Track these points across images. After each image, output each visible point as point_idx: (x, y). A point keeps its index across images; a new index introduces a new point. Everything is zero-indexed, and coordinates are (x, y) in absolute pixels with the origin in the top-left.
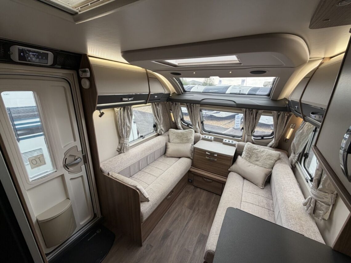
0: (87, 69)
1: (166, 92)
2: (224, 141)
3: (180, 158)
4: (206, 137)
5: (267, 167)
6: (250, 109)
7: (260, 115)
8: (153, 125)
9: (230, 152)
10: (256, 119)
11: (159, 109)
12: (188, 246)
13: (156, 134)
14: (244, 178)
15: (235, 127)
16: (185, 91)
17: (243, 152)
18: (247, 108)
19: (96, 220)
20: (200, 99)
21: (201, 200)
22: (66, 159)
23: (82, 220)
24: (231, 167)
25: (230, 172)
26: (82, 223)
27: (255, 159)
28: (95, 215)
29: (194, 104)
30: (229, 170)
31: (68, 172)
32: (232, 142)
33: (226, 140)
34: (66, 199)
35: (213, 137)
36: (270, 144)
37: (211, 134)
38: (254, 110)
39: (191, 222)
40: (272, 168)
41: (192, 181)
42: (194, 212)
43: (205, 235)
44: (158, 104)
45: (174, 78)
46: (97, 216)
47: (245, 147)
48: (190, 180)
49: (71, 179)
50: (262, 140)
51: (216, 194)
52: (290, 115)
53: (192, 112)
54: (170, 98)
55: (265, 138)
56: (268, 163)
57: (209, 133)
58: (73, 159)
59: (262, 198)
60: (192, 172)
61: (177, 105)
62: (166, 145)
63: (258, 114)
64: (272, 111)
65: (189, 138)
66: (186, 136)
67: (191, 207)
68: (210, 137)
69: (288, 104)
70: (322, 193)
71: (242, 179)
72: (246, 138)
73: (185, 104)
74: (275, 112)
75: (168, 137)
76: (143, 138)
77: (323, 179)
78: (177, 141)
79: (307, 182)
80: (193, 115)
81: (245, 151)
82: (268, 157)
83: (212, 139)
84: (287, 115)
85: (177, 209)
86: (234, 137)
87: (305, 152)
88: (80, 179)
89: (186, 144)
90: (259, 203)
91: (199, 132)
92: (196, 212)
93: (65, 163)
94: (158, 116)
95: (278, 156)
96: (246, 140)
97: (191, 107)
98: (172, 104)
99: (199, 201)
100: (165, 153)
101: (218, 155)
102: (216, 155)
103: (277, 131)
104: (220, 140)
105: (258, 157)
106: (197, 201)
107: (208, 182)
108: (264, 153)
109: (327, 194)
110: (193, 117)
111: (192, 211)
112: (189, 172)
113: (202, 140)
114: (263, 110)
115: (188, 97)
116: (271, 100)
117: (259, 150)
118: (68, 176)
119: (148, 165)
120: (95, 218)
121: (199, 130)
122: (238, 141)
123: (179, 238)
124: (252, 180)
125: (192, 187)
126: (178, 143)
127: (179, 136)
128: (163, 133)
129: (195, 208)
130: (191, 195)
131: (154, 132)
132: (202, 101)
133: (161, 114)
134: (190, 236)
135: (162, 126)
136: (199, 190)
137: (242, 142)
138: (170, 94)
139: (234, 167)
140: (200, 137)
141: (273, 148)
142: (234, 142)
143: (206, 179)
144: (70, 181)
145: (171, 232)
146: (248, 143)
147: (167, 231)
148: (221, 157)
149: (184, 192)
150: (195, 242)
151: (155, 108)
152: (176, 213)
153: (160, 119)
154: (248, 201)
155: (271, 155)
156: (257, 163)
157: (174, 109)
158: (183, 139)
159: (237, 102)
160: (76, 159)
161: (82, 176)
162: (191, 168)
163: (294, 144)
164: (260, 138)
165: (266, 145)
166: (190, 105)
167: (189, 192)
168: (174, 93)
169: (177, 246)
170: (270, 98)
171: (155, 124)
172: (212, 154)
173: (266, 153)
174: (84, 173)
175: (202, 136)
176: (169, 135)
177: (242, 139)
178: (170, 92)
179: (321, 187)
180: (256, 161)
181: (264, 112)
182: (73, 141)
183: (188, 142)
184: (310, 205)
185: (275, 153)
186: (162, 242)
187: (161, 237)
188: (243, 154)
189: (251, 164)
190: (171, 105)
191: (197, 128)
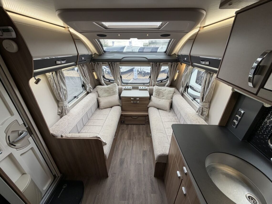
0: (10, 28)
1: (90, 54)
2: (139, 88)
3: (111, 107)
4: (127, 88)
5: (169, 99)
6: (155, 63)
7: (161, 66)
8: (81, 85)
9: (146, 94)
10: (159, 69)
11: (85, 70)
12: (138, 161)
13: (86, 92)
14: (158, 109)
15: (135, 78)
16: (105, 52)
17: (153, 92)
18: (154, 62)
19: (58, 180)
20: (121, 58)
21: (134, 131)
22: (9, 136)
23: (44, 185)
24: (149, 104)
25: (148, 108)
26: (45, 188)
27: (161, 96)
28: (55, 176)
29: (114, 62)
30: (148, 106)
31: (16, 148)
32: (145, 88)
33: (141, 87)
34: (21, 175)
35: (131, 87)
36: (167, 84)
37: (128, 85)
38: (158, 63)
39: (134, 147)
40: (172, 99)
41: (123, 121)
42: (133, 140)
43: (145, 151)
44: (83, 65)
45: (96, 39)
46: (56, 177)
47: (154, 89)
48: (122, 121)
49: (22, 155)
50: (162, 83)
51: (142, 124)
52: (178, 64)
53: (113, 69)
54: (94, 58)
55: (163, 81)
56: (170, 96)
57: (127, 84)
58: (16, 134)
59: (172, 117)
60: (123, 115)
61: (99, 65)
62: (98, 100)
63: (160, 66)
64: (168, 63)
65: (115, 90)
66: (112, 90)
67: (130, 138)
68: (129, 87)
69: (178, 57)
70: (205, 103)
71: (157, 109)
72: (153, 83)
73: (107, 63)
74: (170, 63)
75: (97, 93)
76: (77, 98)
77: (205, 96)
78: (106, 94)
79: (193, 101)
80: (115, 72)
81: (154, 92)
82: (169, 92)
83: (131, 88)
84: (176, 64)
85: (121, 143)
86: (144, 84)
87: (187, 85)
88: (31, 151)
89: (114, 96)
90: (171, 120)
91: (120, 85)
92: (134, 140)
93: (9, 141)
94: (85, 76)
95: (174, 91)
96: (153, 85)
97: (112, 65)
98: (94, 64)
99: (133, 133)
100: (98, 106)
101: (139, 98)
102: (138, 99)
103: (171, 75)
104: (137, 88)
105: (163, 94)
106: (132, 133)
107: (136, 118)
108: (166, 91)
109: (207, 103)
110: (115, 73)
111: (131, 141)
112: (122, 115)
113: (124, 90)
114: (163, 63)
115: (108, 56)
116: (168, 55)
117: (163, 89)
118: (16, 153)
119: (89, 119)
120: (55, 179)
121: (120, 83)
122: (148, 86)
123: (131, 160)
124: (163, 109)
125: (125, 126)
126: (107, 96)
127: (106, 91)
128: (92, 90)
129: (133, 138)
130: (126, 131)
131: (84, 91)
132: (122, 59)
133: (87, 74)
134: (137, 155)
135: (90, 85)
136: (130, 126)
137: (150, 86)
138: (92, 55)
139: (151, 104)
140: (122, 88)
141: (168, 86)
142: (146, 88)
143: (133, 117)
144: (21, 157)
145: (124, 158)
146: (155, 86)
147: (121, 159)
148: (141, 99)
149: (121, 130)
150: (142, 157)
151: (82, 69)
152: (122, 146)
153: (87, 78)
154: (166, 121)
155: (170, 91)
156: (164, 97)
157: (97, 69)
158: (110, 93)
159: (148, 58)
160: (21, 134)
161: (32, 149)
162: (122, 112)
163: (182, 81)
164: (160, 82)
165: (164, 85)
166: (111, 63)
167: (124, 129)
168: (95, 54)
169: (132, 165)
170: (167, 54)
171: (83, 84)
172: (135, 98)
173: (167, 90)
174: (33, 144)
175: (124, 87)
176: (97, 92)
177: (150, 84)
178: (92, 53)
179: (204, 100)
180: (163, 96)
181: (163, 64)
182: (10, 116)
183: (115, 94)
184: (200, 111)
185: (172, 89)
186: (121, 167)
187: (119, 164)
188: (153, 94)
189: (161, 99)
190: (93, 66)
191: (118, 82)
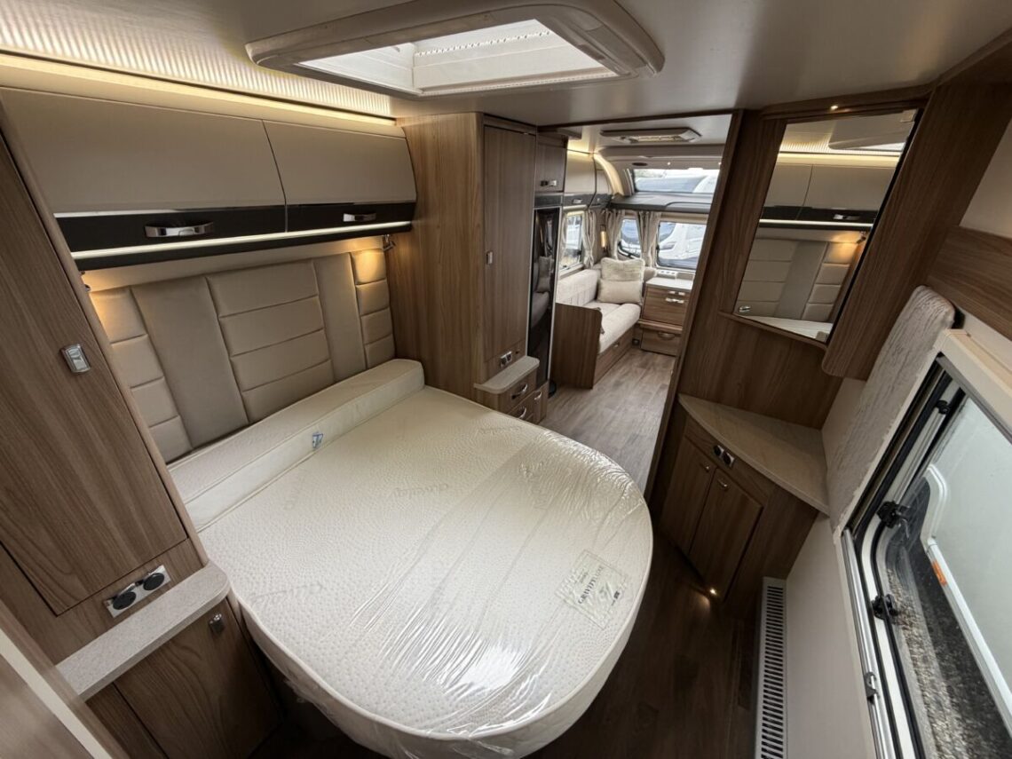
3: (621, 304)
4: (665, 273)
11: (592, 222)
13: (580, 266)
16: (636, 191)
20: (665, 204)
29: (650, 211)
35: (676, 272)
37: (670, 268)
39: (647, 378)
42: (648, 370)
44: (594, 212)
45: (628, 169)
48: (637, 340)
53: (644, 226)
54: (612, 202)
60: (640, 326)
61: (619, 215)
62: (598, 284)
65: (635, 272)
66: (632, 269)
75: (600, 271)
78: (616, 277)
83: (675, 275)
89: (631, 283)
91: (652, 266)
94: (589, 233)
97: (644, 217)
98: (610, 213)
100: (596, 296)
101: (686, 293)
102: (683, 294)
104: (688, 277)
107: (667, 339)
110: (646, 238)
113: (658, 275)
121: (652, 260)
125: (640, 352)
126: (618, 281)
128: (592, 264)
130: (638, 358)
131: (578, 263)
132: (668, 206)
133: (593, 231)
135: (591, 252)
136: (649, 354)
138: (611, 196)
140: (653, 273)
143: (662, 335)
150: (657, 389)
153: (591, 238)
162: (639, 319)
166: (644, 214)
168: (618, 194)
171: (581, 249)
172: (676, 291)
175: (658, 271)
178: (613, 193)
183: (635, 280)
186: (615, 387)
190: (607, 216)
191: (648, 257)
